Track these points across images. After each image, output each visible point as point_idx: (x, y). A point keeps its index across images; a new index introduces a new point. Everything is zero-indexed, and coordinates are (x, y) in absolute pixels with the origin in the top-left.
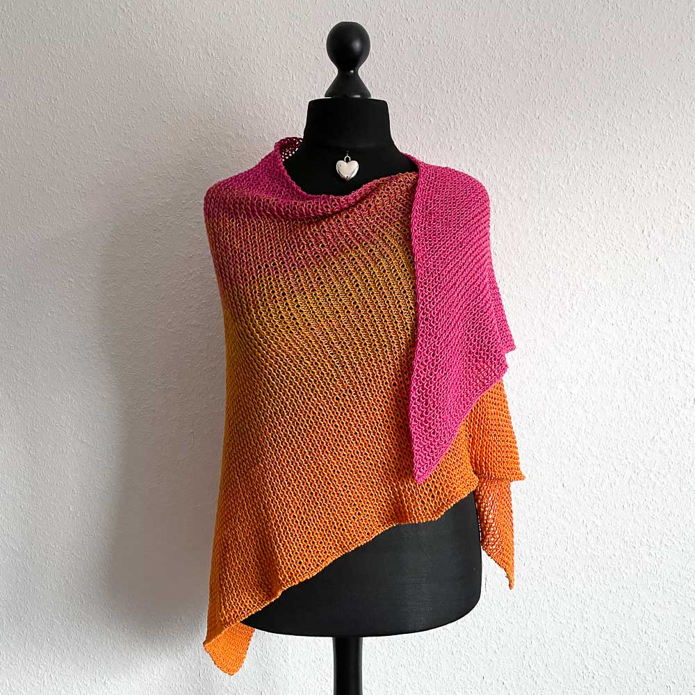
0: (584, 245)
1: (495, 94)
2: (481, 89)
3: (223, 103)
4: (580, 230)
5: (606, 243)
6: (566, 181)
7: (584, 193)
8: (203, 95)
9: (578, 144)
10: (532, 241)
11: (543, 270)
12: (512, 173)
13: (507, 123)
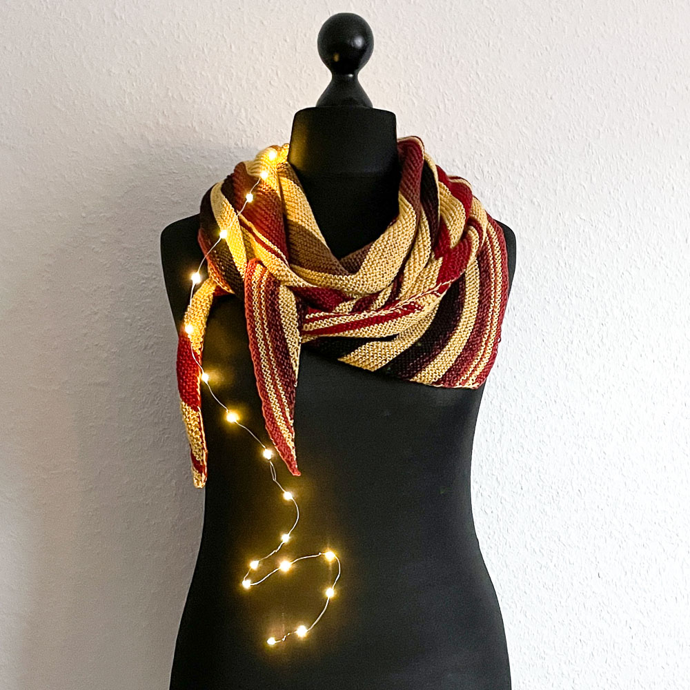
0: (615, 261)
1: (495, 68)
2: (477, 63)
3: (136, 81)
4: (608, 240)
5: (641, 257)
6: (589, 179)
7: (612, 193)
8: (109, 71)
9: (601, 130)
10: (548, 256)
11: (565, 295)
12: (520, 169)
13: (513, 105)
